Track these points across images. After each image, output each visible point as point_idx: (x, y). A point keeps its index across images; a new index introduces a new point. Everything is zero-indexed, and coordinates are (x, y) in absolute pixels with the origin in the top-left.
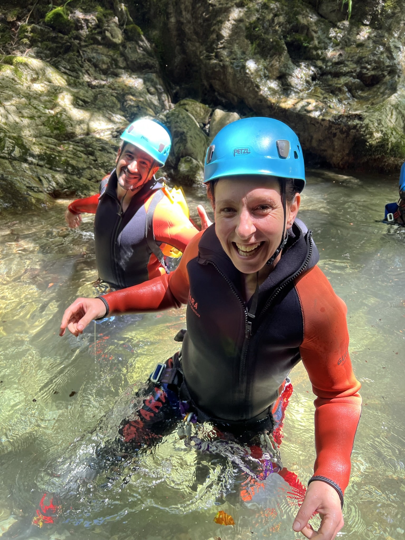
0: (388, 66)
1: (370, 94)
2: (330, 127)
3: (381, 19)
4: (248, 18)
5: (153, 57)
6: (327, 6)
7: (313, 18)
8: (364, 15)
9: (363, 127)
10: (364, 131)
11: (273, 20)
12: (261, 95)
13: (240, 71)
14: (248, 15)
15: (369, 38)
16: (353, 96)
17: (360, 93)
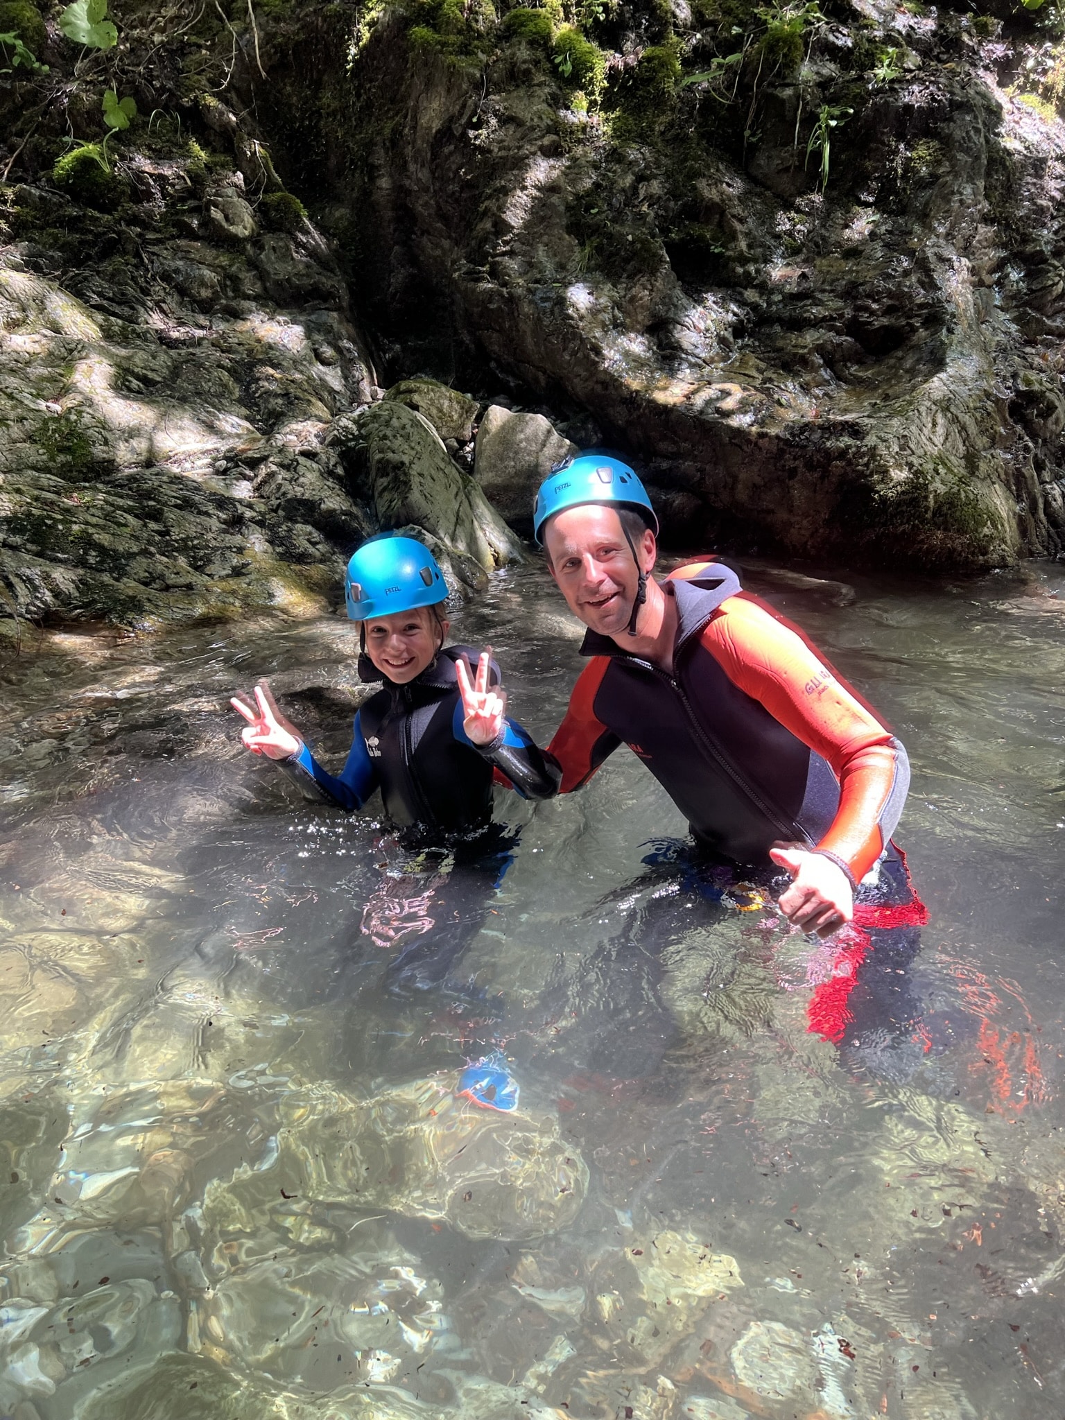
0: (921, 306)
1: (879, 374)
2: (781, 452)
3: (904, 189)
4: (573, 182)
5: (332, 271)
6: (769, 157)
7: (733, 187)
8: (861, 181)
9: (863, 455)
10: (867, 465)
11: (634, 189)
12: (606, 371)
13: (552, 312)
14: (571, 176)
15: (873, 235)
16: (839, 377)
17: (853, 369)
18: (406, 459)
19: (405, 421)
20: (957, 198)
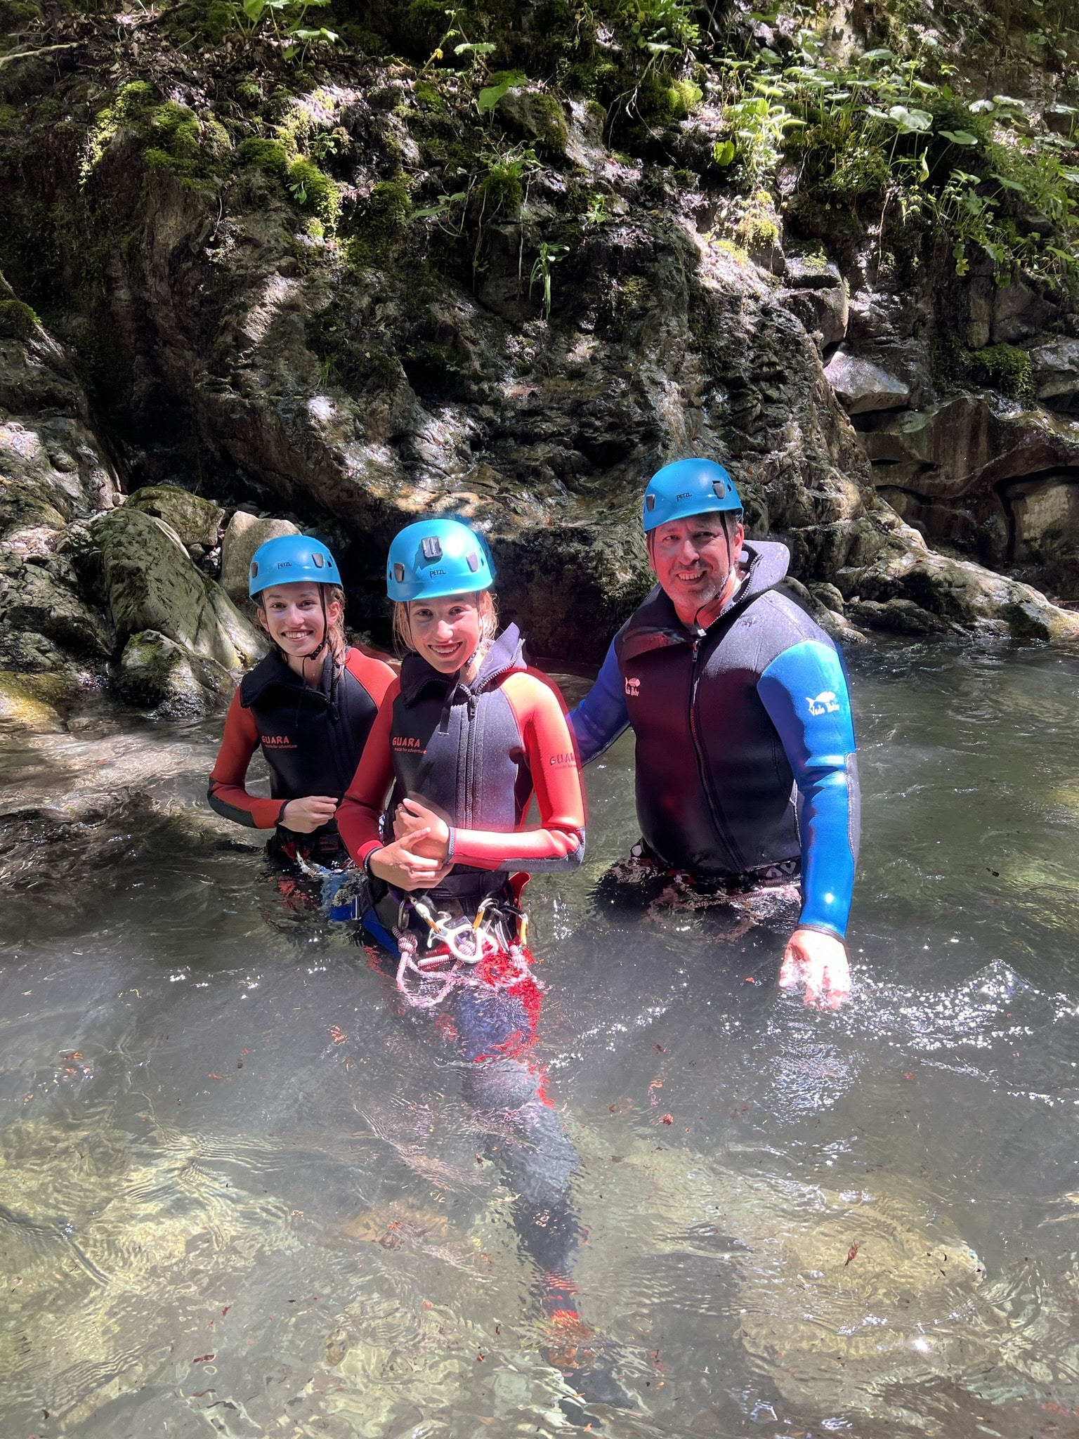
0: (639, 424)
1: (605, 484)
2: (518, 557)
3: (619, 320)
4: (311, 301)
6: (497, 286)
7: (467, 311)
8: (581, 311)
9: (592, 559)
10: (595, 568)
11: (372, 312)
12: (349, 479)
13: (295, 424)
14: (310, 296)
15: (593, 359)
16: (569, 487)
17: (582, 480)
18: (142, 565)
19: (141, 527)
20: (664, 328)
